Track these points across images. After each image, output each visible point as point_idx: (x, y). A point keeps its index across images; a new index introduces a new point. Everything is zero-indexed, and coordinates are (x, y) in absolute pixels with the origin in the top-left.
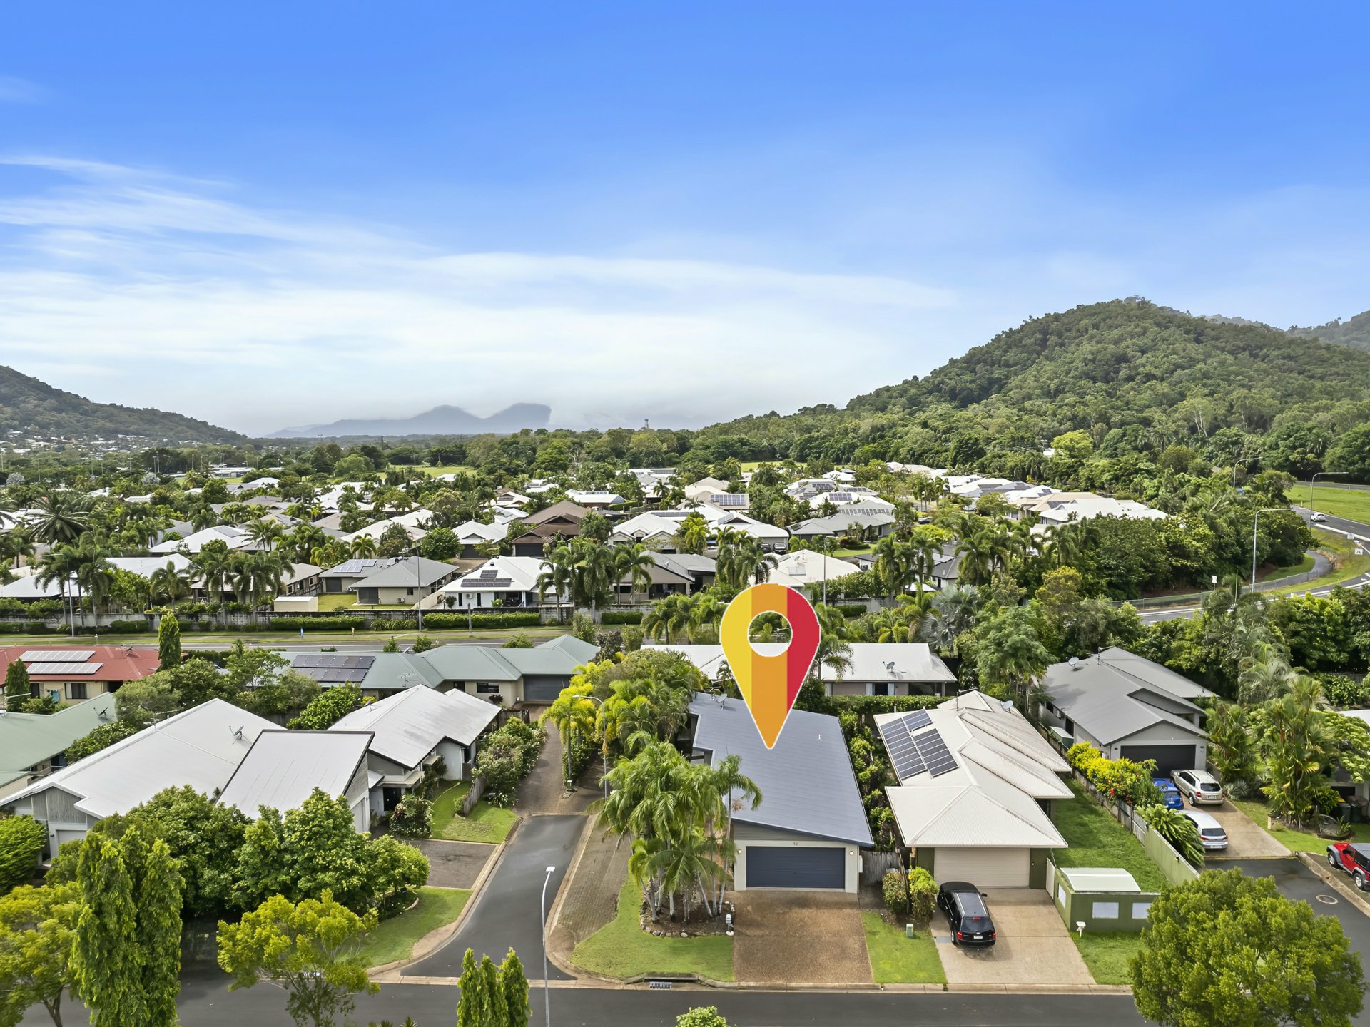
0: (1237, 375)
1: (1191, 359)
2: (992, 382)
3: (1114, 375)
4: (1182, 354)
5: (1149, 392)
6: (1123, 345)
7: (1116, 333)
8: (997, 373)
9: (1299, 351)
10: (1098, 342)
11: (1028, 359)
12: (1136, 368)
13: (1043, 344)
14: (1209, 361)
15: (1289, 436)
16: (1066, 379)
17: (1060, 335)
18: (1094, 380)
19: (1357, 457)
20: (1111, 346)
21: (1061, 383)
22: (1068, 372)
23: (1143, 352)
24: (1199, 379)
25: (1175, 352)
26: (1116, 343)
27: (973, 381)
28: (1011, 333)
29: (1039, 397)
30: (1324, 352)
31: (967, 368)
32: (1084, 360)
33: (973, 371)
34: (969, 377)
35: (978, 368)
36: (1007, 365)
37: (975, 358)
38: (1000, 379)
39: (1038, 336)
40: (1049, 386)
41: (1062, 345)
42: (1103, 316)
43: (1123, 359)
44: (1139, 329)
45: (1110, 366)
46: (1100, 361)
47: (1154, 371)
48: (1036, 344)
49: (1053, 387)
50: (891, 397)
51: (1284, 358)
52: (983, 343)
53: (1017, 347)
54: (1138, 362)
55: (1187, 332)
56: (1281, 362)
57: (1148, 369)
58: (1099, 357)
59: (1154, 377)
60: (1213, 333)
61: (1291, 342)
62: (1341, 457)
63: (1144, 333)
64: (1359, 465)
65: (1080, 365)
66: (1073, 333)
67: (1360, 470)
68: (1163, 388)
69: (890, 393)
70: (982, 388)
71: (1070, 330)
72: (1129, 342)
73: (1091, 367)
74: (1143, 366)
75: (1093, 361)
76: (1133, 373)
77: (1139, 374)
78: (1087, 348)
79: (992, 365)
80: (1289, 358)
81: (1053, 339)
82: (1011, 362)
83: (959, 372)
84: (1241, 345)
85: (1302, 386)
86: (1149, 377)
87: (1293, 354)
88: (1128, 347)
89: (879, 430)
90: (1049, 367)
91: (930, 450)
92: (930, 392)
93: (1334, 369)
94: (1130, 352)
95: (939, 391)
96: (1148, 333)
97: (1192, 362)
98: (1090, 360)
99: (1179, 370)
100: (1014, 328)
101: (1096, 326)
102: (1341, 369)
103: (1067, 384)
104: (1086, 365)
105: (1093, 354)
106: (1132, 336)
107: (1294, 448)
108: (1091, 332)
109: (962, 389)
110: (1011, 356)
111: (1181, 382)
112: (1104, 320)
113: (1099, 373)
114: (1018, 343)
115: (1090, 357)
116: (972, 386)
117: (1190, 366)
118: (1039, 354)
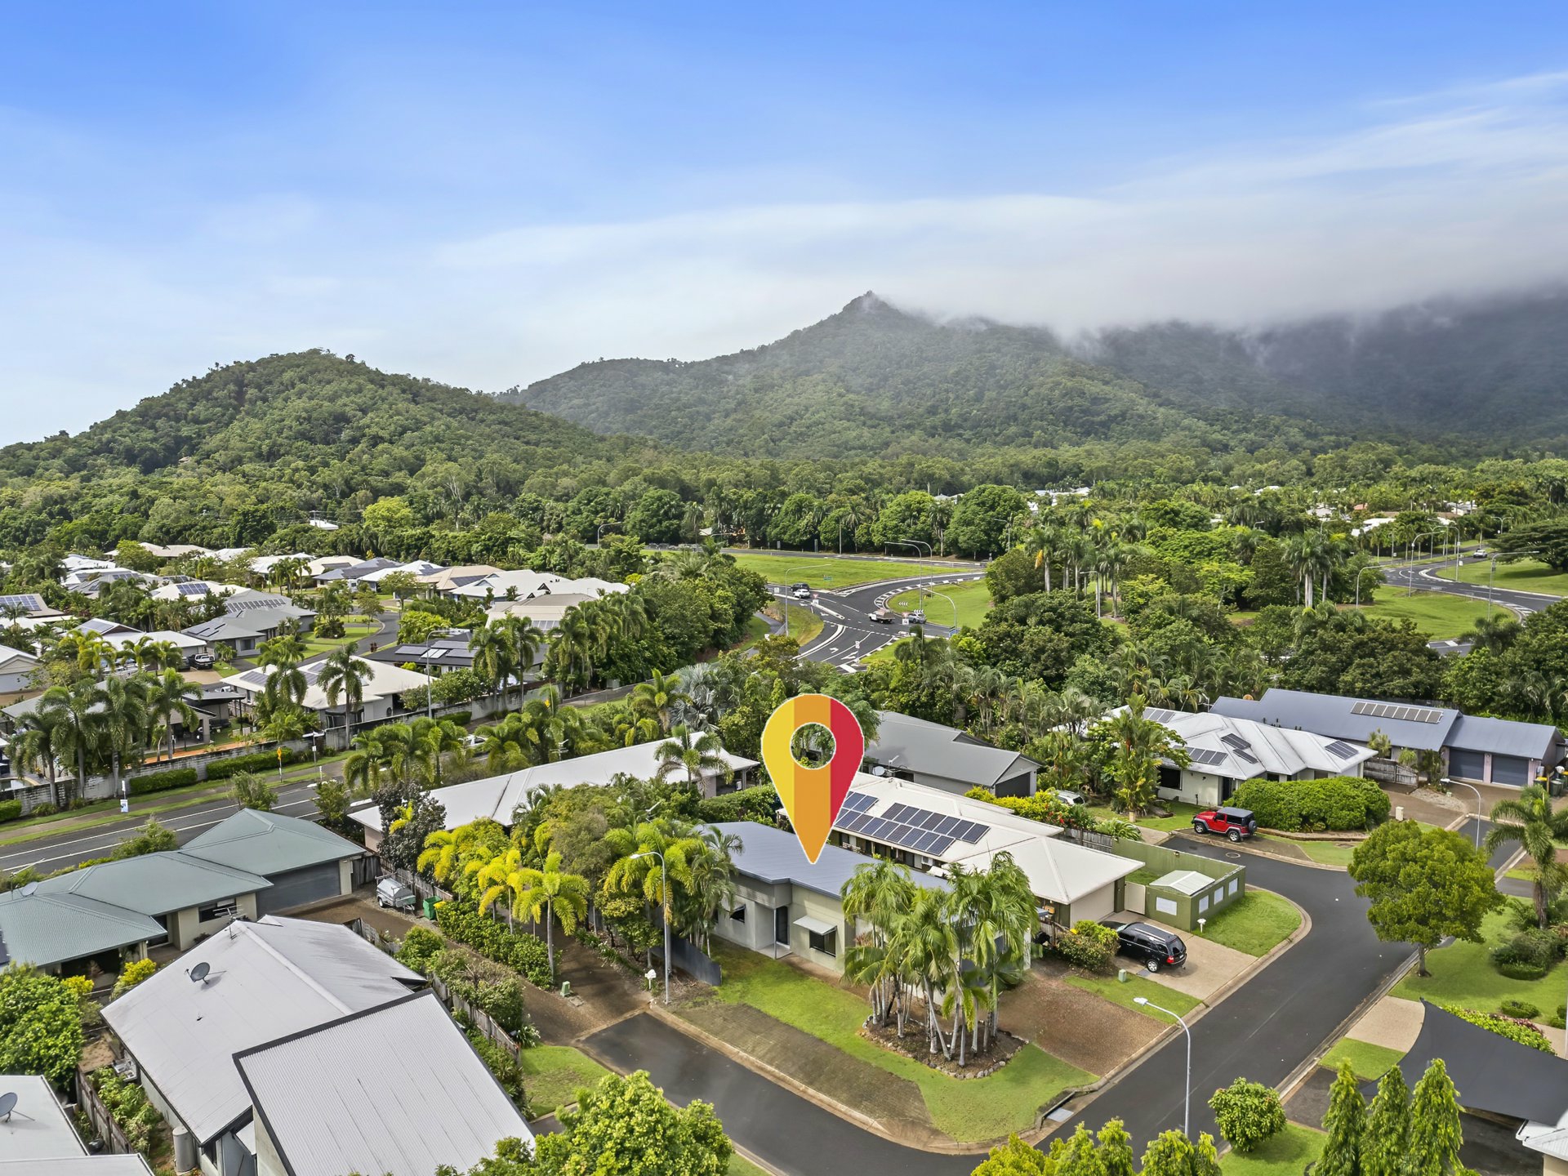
0: (468, 438)
1: (418, 421)
2: (180, 441)
3: (335, 436)
4: (407, 415)
5: (385, 456)
6: (340, 402)
7: (329, 389)
8: (186, 431)
9: (512, 417)
10: (311, 398)
11: (223, 415)
12: (359, 428)
13: (240, 395)
14: (436, 423)
15: (590, 501)
16: (280, 440)
17: (259, 388)
18: (312, 441)
19: (655, 520)
20: (326, 404)
21: (274, 444)
22: (280, 432)
23: (364, 412)
24: (431, 442)
25: (398, 413)
26: (332, 399)
27: (154, 440)
28: (195, 383)
29: (251, 460)
30: (534, 418)
31: (142, 423)
32: (298, 419)
33: (153, 427)
34: (148, 434)
35: (159, 423)
36: (196, 421)
37: (148, 411)
38: (190, 438)
39: (232, 387)
40: (260, 447)
41: (265, 400)
42: (309, 368)
43: (342, 419)
44: (353, 386)
45: (330, 426)
46: (317, 420)
47: (381, 433)
48: (230, 397)
49: (265, 448)
50: (37, 458)
51: (499, 423)
52: (158, 393)
53: (208, 400)
54: (362, 422)
55: (404, 391)
56: (497, 427)
57: (374, 430)
58: (315, 415)
59: (382, 440)
60: (428, 394)
61: (503, 408)
62: (642, 521)
63: (360, 390)
64: (657, 528)
65: (294, 424)
66: (275, 387)
67: (659, 532)
68: (399, 451)
69: (34, 453)
70: (167, 448)
71: (270, 383)
72: (345, 400)
73: (306, 426)
74: (369, 427)
75: (309, 419)
76: (358, 434)
77: (364, 435)
78: (299, 405)
79: (178, 420)
80: (506, 424)
81: (251, 392)
82: (202, 418)
83: (133, 428)
84: (457, 407)
85: (526, 452)
86: (376, 440)
87: (507, 420)
88: (345, 405)
89: (56, 503)
90: (256, 425)
91: (193, 526)
92: (97, 453)
93: (546, 436)
94: (349, 411)
95: (110, 451)
96: (365, 392)
97: (418, 426)
98: (304, 419)
99: (409, 433)
100: (199, 377)
101: (303, 380)
102: (551, 435)
103: (281, 445)
104: (301, 424)
105: (307, 411)
106: (348, 393)
107: (596, 513)
108: (300, 386)
109: (143, 450)
110: (200, 409)
111: (413, 445)
112: (312, 373)
113: (317, 433)
114: (207, 395)
115: (304, 415)
116: (154, 446)
117: (418, 429)
118: (237, 410)
